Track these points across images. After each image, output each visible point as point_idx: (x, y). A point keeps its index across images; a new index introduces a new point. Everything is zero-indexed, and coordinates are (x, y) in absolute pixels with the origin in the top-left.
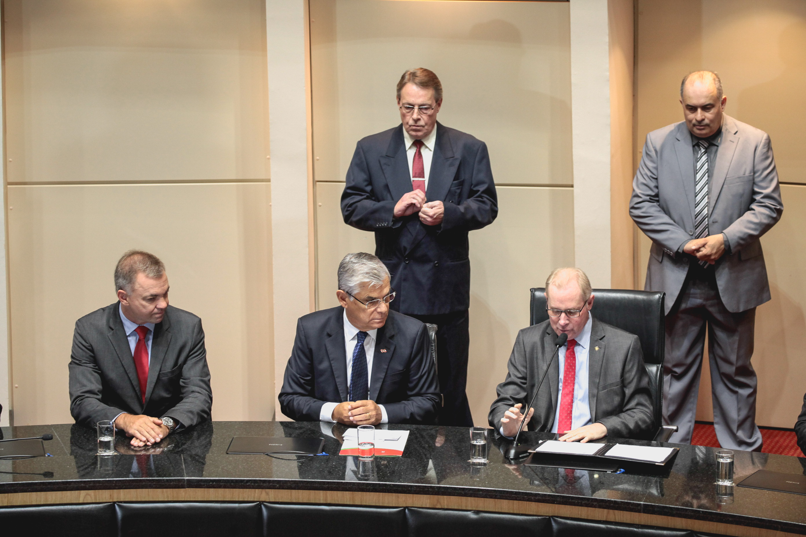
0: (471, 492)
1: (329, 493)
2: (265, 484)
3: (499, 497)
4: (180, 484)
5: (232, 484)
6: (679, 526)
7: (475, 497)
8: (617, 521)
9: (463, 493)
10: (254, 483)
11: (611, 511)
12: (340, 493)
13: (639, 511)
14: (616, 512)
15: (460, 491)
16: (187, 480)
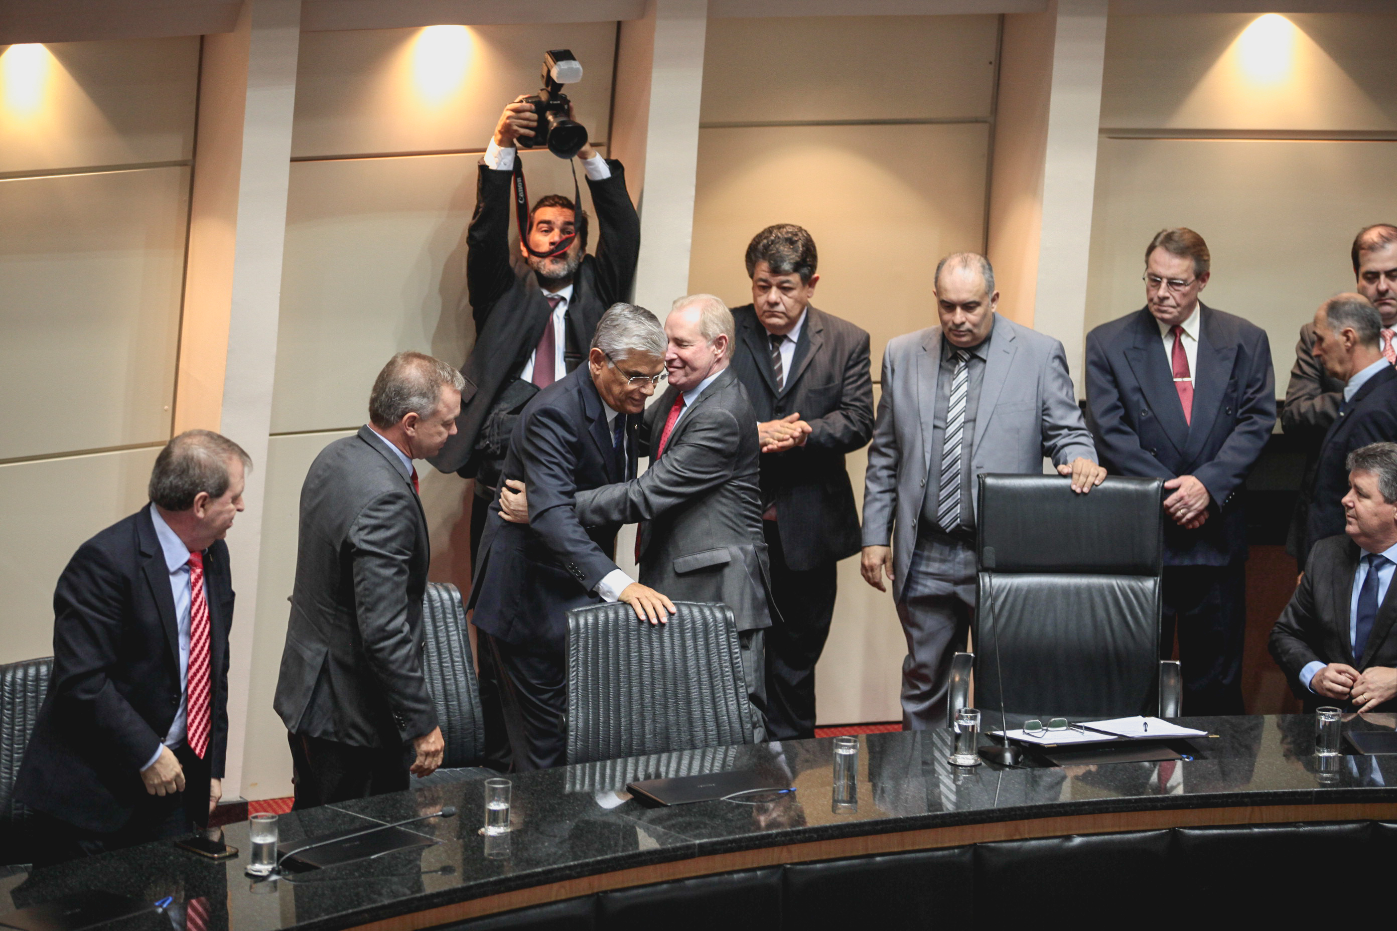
0: (1073, 808)
1: (870, 838)
2: (799, 837)
3: (1111, 809)
4: (690, 852)
5: (757, 842)
6: (1352, 817)
7: (1078, 814)
8: (1265, 821)
9: (1062, 810)
10: (785, 837)
11: (1256, 808)
12: (884, 838)
13: (1308, 802)
14: (1264, 808)
15: (1058, 809)
16: (700, 845)
